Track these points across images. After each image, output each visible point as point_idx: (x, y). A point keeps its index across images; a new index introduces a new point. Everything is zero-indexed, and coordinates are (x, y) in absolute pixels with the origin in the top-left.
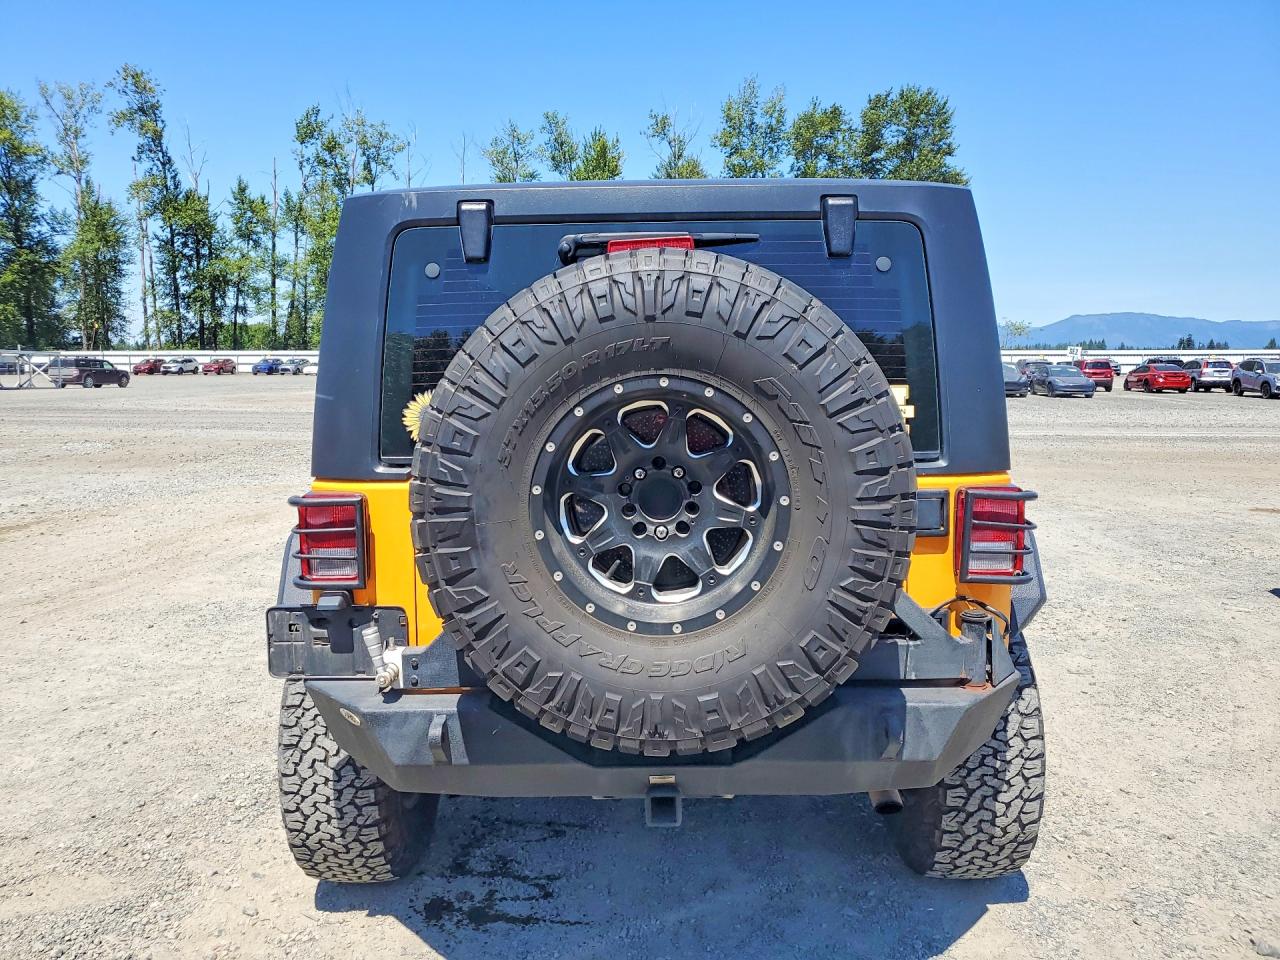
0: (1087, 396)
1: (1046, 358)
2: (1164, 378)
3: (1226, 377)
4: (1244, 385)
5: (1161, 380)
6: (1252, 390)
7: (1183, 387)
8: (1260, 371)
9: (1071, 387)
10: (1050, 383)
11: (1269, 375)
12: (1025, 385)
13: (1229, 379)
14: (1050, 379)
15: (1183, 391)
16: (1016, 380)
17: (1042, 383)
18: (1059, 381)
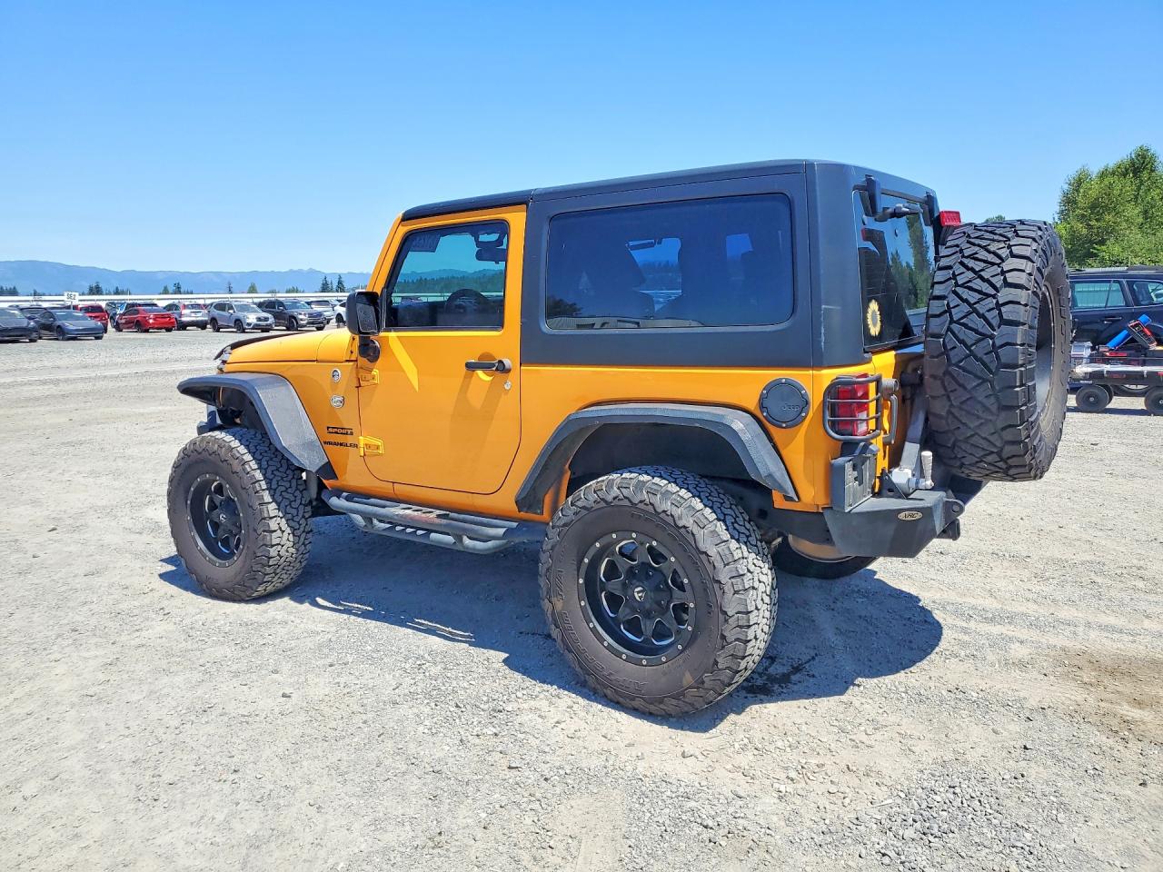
0: (97, 338)
1: (40, 303)
2: (154, 319)
3: (201, 316)
4: (220, 323)
5: (151, 321)
6: (228, 327)
7: (170, 326)
8: (231, 311)
9: (82, 330)
10: (59, 326)
11: (240, 315)
12: (33, 330)
13: (206, 319)
14: (58, 323)
15: (169, 330)
16: (25, 325)
17: (48, 327)
18: (70, 325)
